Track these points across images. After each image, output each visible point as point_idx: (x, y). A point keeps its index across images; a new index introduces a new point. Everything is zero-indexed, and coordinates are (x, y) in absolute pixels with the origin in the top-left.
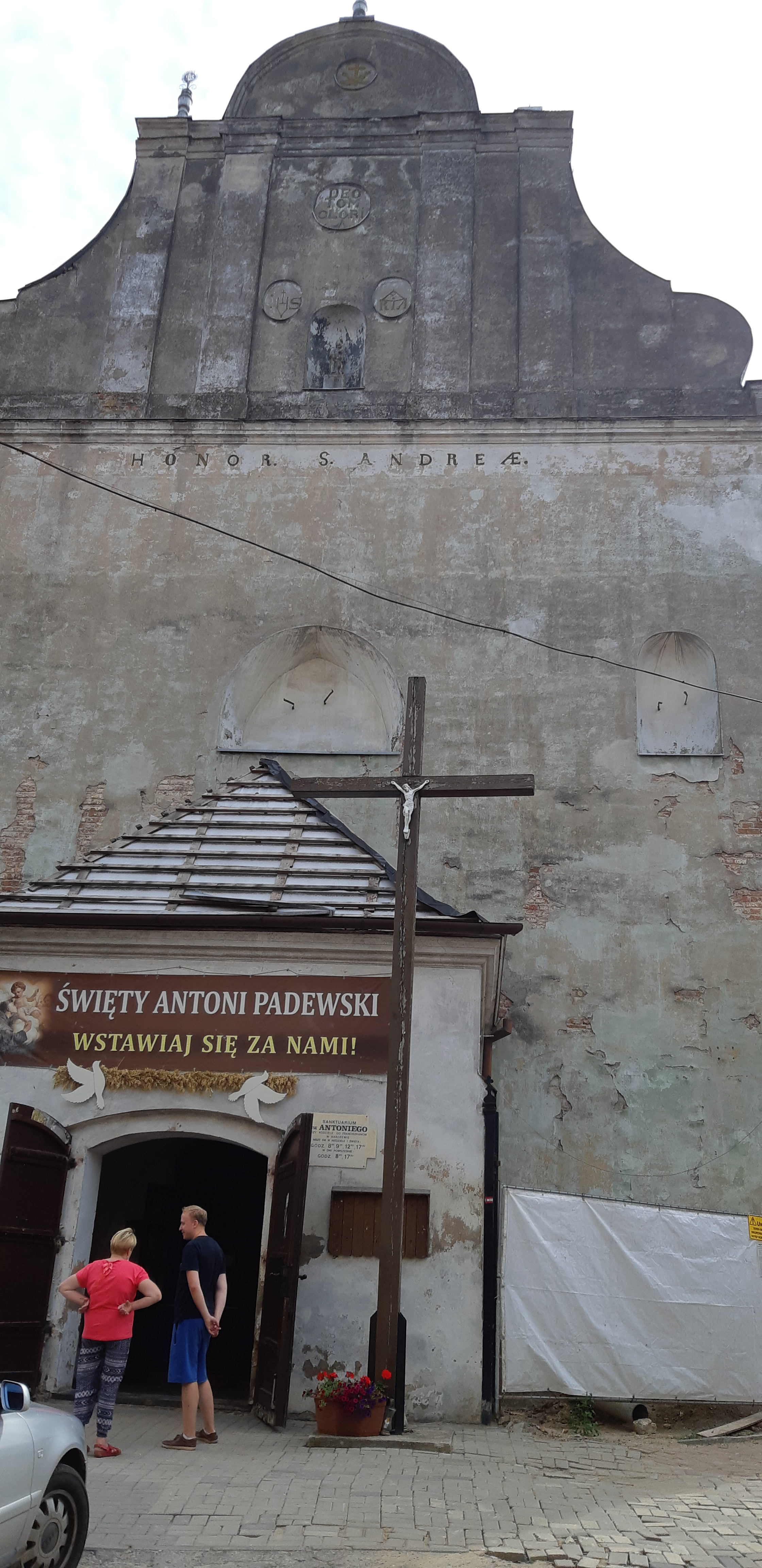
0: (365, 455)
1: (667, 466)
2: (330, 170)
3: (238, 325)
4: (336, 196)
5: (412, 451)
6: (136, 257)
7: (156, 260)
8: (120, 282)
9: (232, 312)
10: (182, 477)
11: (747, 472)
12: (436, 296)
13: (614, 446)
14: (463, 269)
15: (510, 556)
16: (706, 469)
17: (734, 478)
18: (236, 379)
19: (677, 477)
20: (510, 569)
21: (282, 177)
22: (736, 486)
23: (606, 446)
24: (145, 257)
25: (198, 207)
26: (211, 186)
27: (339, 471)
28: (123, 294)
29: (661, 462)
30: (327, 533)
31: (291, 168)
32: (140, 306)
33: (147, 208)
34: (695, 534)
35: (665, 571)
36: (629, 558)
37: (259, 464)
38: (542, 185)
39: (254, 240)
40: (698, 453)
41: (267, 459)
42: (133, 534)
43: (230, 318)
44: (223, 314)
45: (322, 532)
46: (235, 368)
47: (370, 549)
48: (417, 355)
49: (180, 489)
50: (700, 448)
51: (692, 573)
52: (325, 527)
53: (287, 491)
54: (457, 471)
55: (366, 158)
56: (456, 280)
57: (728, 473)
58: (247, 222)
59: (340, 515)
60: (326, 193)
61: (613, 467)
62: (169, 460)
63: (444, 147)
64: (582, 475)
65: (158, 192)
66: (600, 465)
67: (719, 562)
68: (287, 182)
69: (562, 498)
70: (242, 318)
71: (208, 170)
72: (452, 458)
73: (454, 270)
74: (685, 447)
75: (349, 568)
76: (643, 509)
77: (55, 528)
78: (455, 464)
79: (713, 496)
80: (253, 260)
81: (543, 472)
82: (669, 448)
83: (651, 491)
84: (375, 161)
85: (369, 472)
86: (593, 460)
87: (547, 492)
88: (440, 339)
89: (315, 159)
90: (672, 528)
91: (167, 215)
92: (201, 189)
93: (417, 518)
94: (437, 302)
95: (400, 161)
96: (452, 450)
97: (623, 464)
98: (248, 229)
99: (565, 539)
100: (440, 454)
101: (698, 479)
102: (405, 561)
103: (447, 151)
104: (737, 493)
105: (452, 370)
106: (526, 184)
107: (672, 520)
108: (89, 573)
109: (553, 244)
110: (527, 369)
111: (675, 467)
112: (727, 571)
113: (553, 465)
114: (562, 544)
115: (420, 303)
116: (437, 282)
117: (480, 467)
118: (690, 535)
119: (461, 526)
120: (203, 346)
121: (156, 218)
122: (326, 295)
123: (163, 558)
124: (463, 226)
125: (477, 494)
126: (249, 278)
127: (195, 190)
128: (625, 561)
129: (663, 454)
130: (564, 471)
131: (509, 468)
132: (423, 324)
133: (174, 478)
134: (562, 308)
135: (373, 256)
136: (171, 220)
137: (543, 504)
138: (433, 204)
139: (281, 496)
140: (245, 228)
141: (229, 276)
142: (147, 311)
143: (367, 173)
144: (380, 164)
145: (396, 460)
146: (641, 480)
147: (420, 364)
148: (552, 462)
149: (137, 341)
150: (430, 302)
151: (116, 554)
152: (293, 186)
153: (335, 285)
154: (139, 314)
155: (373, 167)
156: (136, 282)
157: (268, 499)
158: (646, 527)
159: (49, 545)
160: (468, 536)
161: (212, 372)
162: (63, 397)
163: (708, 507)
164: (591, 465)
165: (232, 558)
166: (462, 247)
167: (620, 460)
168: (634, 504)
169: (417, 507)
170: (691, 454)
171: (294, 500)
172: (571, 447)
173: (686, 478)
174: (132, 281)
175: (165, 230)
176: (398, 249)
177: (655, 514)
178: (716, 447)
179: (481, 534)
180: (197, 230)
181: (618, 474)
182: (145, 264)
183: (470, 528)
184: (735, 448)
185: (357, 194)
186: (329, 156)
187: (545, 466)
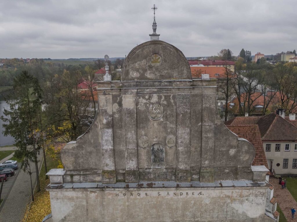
0: (168, 193)
1: (233, 195)
2: (152, 98)
3: (134, 151)
4: (154, 107)
5: (178, 192)
6: (104, 130)
7: (110, 131)
8: (102, 138)
9: (132, 147)
10: (128, 198)
11: (249, 196)
12: (182, 142)
13: (222, 190)
14: (188, 134)
15: (199, 216)
16: (241, 196)
17: (247, 198)
18: (135, 166)
19: (235, 198)
20: (199, 219)
21: (139, 101)
22: (247, 200)
23: (220, 191)
24: (107, 130)
25: (118, 112)
26: (120, 104)
27: (163, 197)
28: (103, 142)
29: (232, 194)
30: (161, 211)
31: (141, 98)
32: (109, 146)
33: (104, 114)
34: (237, 211)
35: (231, 219)
36: (224, 216)
37: (145, 195)
38: (208, 106)
39: (134, 125)
40: (240, 192)
41: (146, 194)
42: (120, 212)
43: (132, 149)
44: (130, 148)
45: (160, 211)
46: (135, 163)
47: (170, 215)
48: (177, 158)
49: (128, 201)
50: (240, 191)
51: (236, 219)
52: (161, 210)
53: (151, 202)
54: (188, 197)
55: (161, 94)
56: (186, 137)
57: (246, 197)
58: (132, 119)
59: (163, 207)
60: (151, 106)
61: (222, 195)
62: (124, 195)
63: (182, 92)
64: (215, 197)
65: (106, 108)
66: (219, 195)
67: (241, 217)
68: (141, 103)
69: (210, 203)
70: (134, 149)
71: (118, 98)
72: (187, 193)
73: (186, 134)
74: (237, 191)
75: (166, 219)
76: (227, 205)
77: (102, 211)
78: (188, 195)
79: (242, 202)
80: (135, 131)
81: (207, 197)
82: (234, 191)
83: (229, 201)
84: (164, 95)
85: (169, 197)
86: (218, 194)
87: (207, 201)
88: (183, 155)
89: (147, 94)
90: (233, 209)
91: (110, 116)
92: (118, 105)
93: (180, 207)
94: (182, 144)
95: (170, 96)
96: (187, 191)
97: (224, 195)
98: (133, 121)
99: (211, 212)
100: (184, 193)
101: (239, 198)
102: (178, 217)
103: (183, 93)
104: (247, 201)
105: (186, 163)
106: (204, 106)
107: (233, 208)
108: (112, 221)
109: (210, 126)
110: (203, 163)
111: (235, 195)
112: (243, 218)
113: (209, 195)
114: (210, 213)
115: (178, 144)
116: (182, 138)
117: (193, 196)
118: (236, 211)
119: (189, 209)
120: (126, 157)
121: (108, 117)
122: (154, 140)
123: (127, 217)
124: (188, 120)
125: (193, 202)
126: (134, 136)
127: (116, 106)
128: (223, 217)
129: (233, 192)
130: (211, 196)
131: (199, 196)
132: (178, 150)
133: (126, 199)
134: (212, 146)
135: (165, 128)
136: (112, 118)
137: (207, 204)
138: (180, 112)
139: (150, 203)
140: (131, 120)
141: (129, 136)
142: (111, 147)
143: (162, 100)
144: (165, 96)
145: (175, 194)
146: (227, 198)
147: (178, 162)
148: (209, 194)
149: (110, 156)
150: (180, 144)
151: (117, 217)
152: (142, 104)
153: (156, 137)
154: (109, 148)
155: (163, 98)
156: (106, 138)
157: (148, 204)
158: (228, 209)
159: (102, 215)
160: (191, 212)
161: (129, 164)
162: (95, 171)
163: (240, 205)
164: (217, 195)
165: (141, 217)
166: (188, 127)
167: (223, 194)
168: (225, 204)
169: (180, 205)
170: (238, 192)
171: (153, 204)
172: (213, 191)
173: (237, 198)
174: (105, 138)
175: (111, 121)
176: (171, 126)
177: (230, 206)
178: (244, 191)
179: (193, 211)
180: (119, 120)
181: (223, 197)
182: (108, 132)
183: (191, 210)
184: (248, 191)
185: (159, 106)
186: (151, 94)
187: (207, 195)
